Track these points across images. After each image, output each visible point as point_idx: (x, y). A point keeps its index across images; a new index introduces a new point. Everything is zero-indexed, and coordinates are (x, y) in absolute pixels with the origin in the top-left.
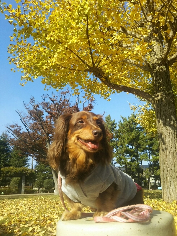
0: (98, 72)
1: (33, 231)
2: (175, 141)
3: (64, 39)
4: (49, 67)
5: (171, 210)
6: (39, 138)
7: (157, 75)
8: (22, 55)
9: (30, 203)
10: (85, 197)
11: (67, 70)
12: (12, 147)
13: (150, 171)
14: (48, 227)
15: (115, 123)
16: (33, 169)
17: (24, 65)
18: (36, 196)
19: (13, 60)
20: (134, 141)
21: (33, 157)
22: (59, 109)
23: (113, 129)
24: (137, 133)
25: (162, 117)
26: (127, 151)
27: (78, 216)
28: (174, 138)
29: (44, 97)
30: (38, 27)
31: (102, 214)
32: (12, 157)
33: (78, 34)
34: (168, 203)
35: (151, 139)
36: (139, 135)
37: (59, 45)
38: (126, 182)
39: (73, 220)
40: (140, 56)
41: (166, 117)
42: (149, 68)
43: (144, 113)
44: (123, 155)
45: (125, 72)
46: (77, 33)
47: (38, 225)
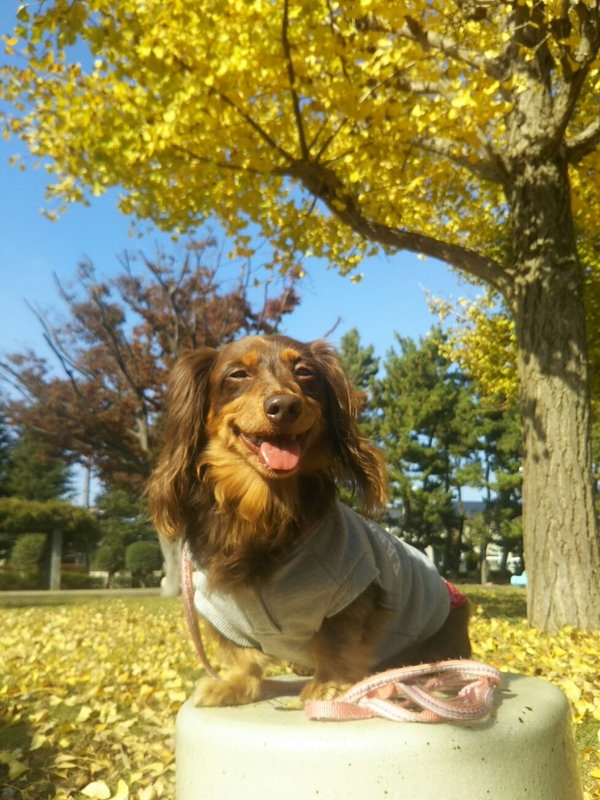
0: (321, 179)
1: (94, 720)
2: (578, 427)
3: (201, 56)
4: (147, 156)
5: (554, 657)
6: (110, 404)
7: (527, 198)
8: (50, 106)
9: (80, 623)
10: (274, 630)
11: (211, 168)
12: (17, 431)
13: (487, 522)
14: (142, 707)
15: (374, 356)
16: (89, 507)
17: (58, 147)
18: (99, 597)
19: (17, 124)
20: (437, 421)
21: (87, 466)
22: (180, 302)
23: (364, 378)
24: (449, 393)
25: (539, 344)
26: (413, 455)
27: (250, 694)
28: (577, 418)
29: (127, 258)
30: (105, 7)
31: (332, 692)
32: (17, 466)
33: (253, 38)
34: (544, 634)
35: (496, 416)
36: (455, 401)
37: (183, 75)
38: (413, 576)
39: (231, 705)
40: (470, 129)
41: (552, 345)
42: (498, 171)
43: (474, 328)
44: (398, 466)
45: (416, 182)
46: (250, 35)
47: (111, 698)
